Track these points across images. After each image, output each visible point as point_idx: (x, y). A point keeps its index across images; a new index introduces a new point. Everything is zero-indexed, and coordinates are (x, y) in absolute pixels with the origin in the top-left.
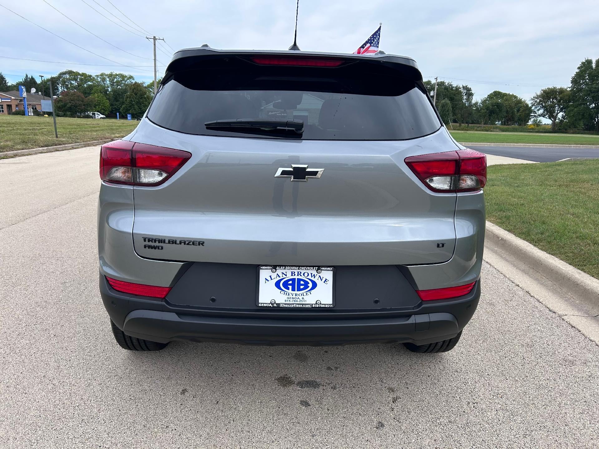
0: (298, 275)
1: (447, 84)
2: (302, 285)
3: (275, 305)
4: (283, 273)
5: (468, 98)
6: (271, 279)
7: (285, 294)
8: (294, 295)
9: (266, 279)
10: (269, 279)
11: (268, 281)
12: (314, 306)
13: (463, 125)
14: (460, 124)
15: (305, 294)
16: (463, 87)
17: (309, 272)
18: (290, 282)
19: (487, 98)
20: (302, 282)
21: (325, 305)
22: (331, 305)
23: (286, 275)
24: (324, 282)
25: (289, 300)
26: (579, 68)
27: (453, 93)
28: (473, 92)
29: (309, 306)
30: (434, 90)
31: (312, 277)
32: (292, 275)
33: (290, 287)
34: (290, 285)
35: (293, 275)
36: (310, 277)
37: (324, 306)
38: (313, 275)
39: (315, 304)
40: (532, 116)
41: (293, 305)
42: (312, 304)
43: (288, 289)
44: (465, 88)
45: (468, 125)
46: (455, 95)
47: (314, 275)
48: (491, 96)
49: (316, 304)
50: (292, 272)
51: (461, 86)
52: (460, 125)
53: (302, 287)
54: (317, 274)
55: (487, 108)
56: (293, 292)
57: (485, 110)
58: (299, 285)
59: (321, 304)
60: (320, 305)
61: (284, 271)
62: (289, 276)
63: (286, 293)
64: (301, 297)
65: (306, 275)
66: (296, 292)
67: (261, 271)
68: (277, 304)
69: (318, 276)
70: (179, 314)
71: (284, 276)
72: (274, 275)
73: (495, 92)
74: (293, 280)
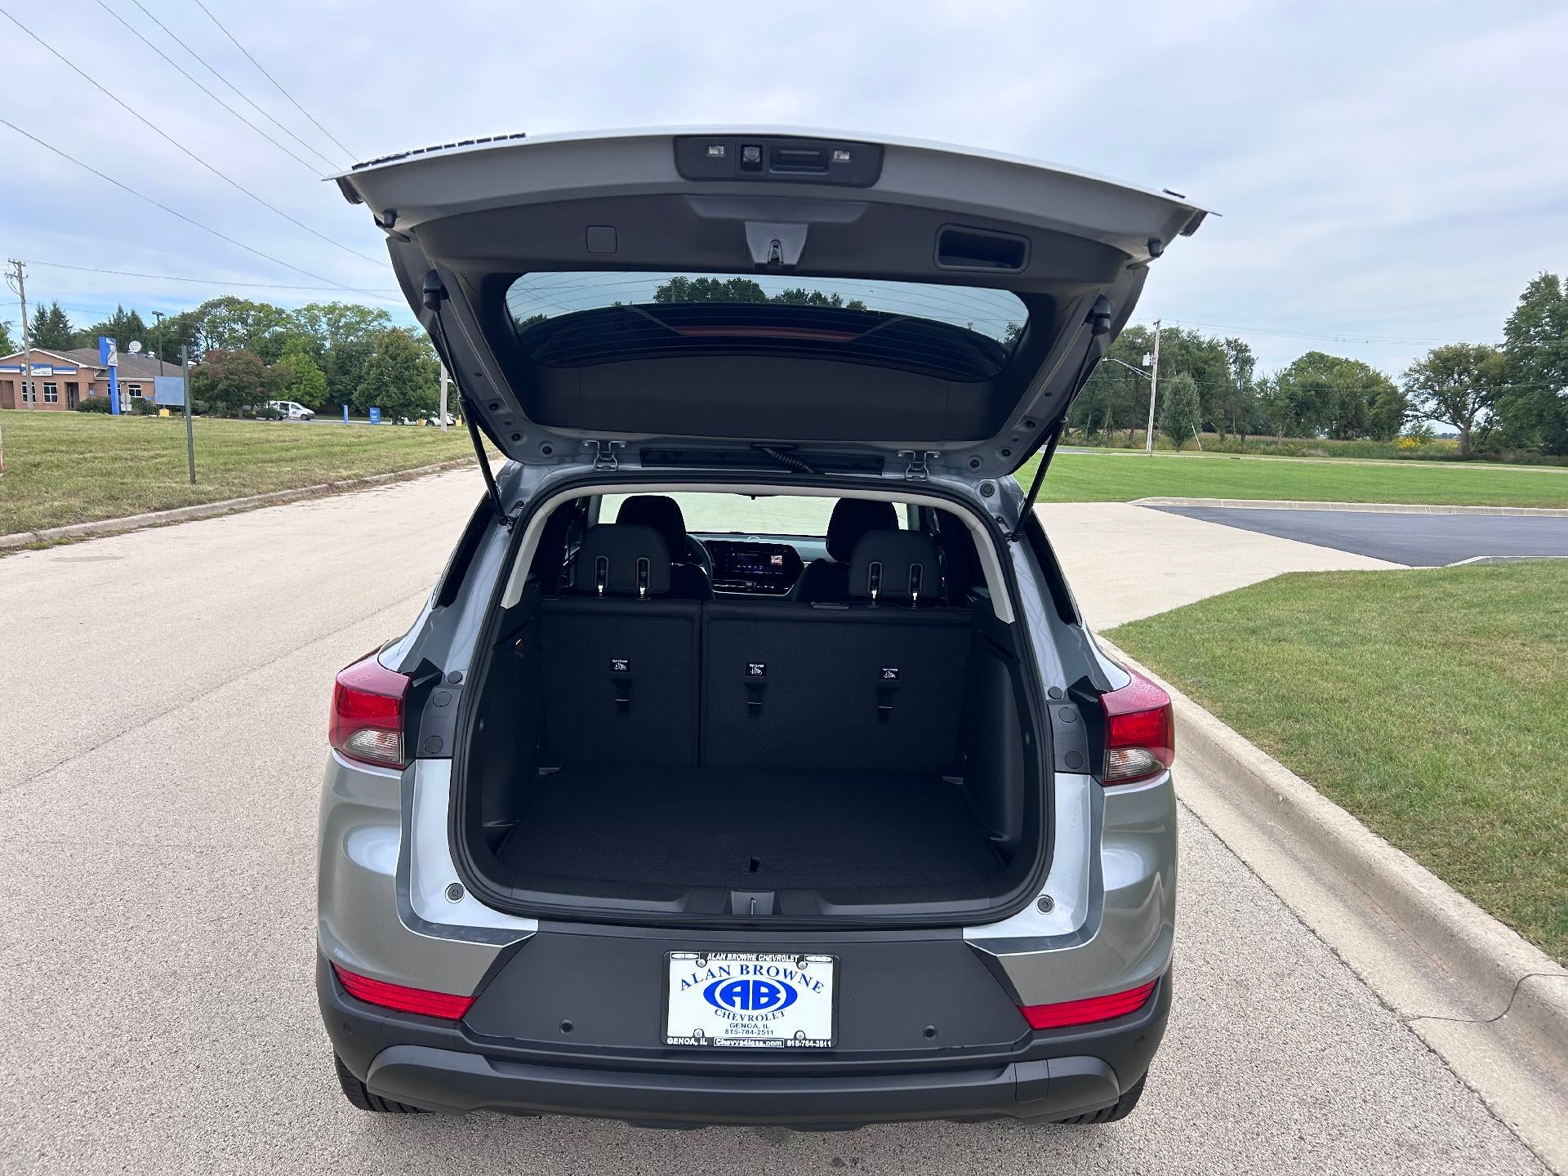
0: (755, 973)
1: (1184, 335)
2: (764, 995)
3: (703, 1043)
4: (721, 968)
5: (1242, 369)
6: (696, 981)
7: (726, 1016)
8: (747, 1018)
9: (683, 981)
10: (691, 980)
11: (689, 985)
12: (789, 1044)
13: (1229, 436)
14: (1222, 436)
15: (770, 1016)
16: (1229, 343)
17: (781, 966)
18: (738, 989)
19: (1291, 370)
20: (764, 990)
21: (815, 1041)
22: (828, 1041)
23: (729, 973)
24: (814, 989)
25: (734, 1029)
26: (1524, 297)
27: (1200, 358)
28: (1253, 354)
29: (779, 1044)
30: (1151, 352)
31: (786, 977)
32: (742, 973)
33: (738, 1000)
34: (737, 994)
35: (745, 972)
36: (781, 977)
37: (812, 1044)
38: (788, 972)
39: (791, 1040)
40: (1408, 416)
41: (744, 1041)
42: (786, 1040)
43: (733, 1004)
44: (1232, 344)
45: (1243, 440)
46: (1206, 362)
47: (791, 973)
48: (1302, 365)
49: (795, 1038)
50: (742, 967)
51: (1223, 341)
52: (1223, 439)
53: (764, 1000)
54: (797, 970)
55: (1292, 397)
56: (744, 1012)
57: (1287, 401)
58: (758, 995)
59: (805, 1039)
60: (804, 1042)
61: (724, 964)
62: (736, 976)
63: (727, 1013)
64: (760, 1024)
65: (773, 972)
66: (750, 1012)
67: (673, 964)
68: (707, 1039)
69: (799, 976)
70: (492, 1058)
71: (725, 976)
72: (701, 973)
73: (1310, 355)
74: (744, 984)
